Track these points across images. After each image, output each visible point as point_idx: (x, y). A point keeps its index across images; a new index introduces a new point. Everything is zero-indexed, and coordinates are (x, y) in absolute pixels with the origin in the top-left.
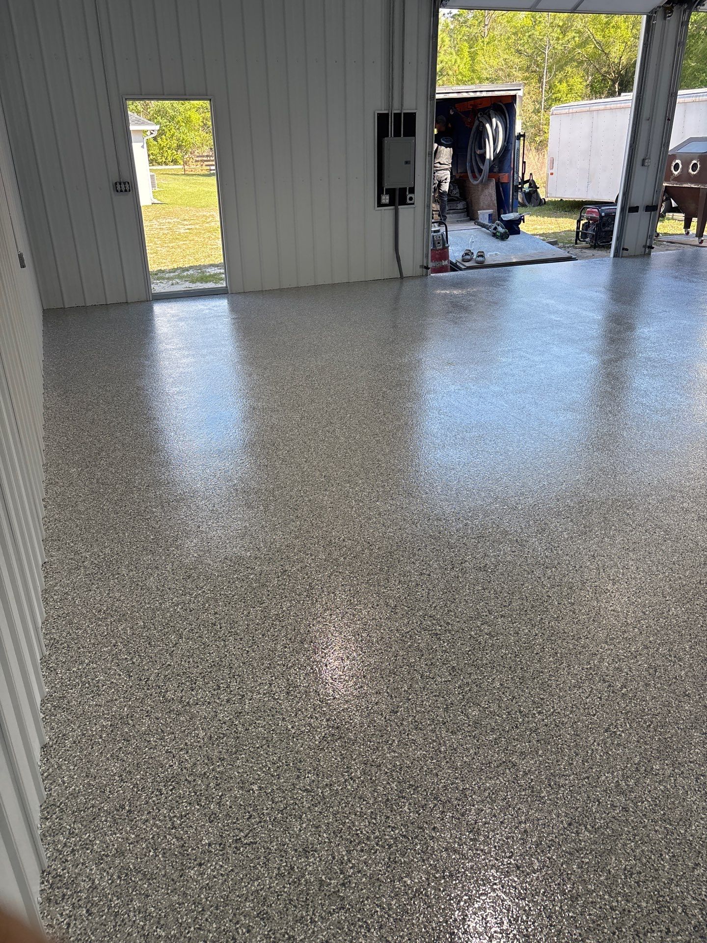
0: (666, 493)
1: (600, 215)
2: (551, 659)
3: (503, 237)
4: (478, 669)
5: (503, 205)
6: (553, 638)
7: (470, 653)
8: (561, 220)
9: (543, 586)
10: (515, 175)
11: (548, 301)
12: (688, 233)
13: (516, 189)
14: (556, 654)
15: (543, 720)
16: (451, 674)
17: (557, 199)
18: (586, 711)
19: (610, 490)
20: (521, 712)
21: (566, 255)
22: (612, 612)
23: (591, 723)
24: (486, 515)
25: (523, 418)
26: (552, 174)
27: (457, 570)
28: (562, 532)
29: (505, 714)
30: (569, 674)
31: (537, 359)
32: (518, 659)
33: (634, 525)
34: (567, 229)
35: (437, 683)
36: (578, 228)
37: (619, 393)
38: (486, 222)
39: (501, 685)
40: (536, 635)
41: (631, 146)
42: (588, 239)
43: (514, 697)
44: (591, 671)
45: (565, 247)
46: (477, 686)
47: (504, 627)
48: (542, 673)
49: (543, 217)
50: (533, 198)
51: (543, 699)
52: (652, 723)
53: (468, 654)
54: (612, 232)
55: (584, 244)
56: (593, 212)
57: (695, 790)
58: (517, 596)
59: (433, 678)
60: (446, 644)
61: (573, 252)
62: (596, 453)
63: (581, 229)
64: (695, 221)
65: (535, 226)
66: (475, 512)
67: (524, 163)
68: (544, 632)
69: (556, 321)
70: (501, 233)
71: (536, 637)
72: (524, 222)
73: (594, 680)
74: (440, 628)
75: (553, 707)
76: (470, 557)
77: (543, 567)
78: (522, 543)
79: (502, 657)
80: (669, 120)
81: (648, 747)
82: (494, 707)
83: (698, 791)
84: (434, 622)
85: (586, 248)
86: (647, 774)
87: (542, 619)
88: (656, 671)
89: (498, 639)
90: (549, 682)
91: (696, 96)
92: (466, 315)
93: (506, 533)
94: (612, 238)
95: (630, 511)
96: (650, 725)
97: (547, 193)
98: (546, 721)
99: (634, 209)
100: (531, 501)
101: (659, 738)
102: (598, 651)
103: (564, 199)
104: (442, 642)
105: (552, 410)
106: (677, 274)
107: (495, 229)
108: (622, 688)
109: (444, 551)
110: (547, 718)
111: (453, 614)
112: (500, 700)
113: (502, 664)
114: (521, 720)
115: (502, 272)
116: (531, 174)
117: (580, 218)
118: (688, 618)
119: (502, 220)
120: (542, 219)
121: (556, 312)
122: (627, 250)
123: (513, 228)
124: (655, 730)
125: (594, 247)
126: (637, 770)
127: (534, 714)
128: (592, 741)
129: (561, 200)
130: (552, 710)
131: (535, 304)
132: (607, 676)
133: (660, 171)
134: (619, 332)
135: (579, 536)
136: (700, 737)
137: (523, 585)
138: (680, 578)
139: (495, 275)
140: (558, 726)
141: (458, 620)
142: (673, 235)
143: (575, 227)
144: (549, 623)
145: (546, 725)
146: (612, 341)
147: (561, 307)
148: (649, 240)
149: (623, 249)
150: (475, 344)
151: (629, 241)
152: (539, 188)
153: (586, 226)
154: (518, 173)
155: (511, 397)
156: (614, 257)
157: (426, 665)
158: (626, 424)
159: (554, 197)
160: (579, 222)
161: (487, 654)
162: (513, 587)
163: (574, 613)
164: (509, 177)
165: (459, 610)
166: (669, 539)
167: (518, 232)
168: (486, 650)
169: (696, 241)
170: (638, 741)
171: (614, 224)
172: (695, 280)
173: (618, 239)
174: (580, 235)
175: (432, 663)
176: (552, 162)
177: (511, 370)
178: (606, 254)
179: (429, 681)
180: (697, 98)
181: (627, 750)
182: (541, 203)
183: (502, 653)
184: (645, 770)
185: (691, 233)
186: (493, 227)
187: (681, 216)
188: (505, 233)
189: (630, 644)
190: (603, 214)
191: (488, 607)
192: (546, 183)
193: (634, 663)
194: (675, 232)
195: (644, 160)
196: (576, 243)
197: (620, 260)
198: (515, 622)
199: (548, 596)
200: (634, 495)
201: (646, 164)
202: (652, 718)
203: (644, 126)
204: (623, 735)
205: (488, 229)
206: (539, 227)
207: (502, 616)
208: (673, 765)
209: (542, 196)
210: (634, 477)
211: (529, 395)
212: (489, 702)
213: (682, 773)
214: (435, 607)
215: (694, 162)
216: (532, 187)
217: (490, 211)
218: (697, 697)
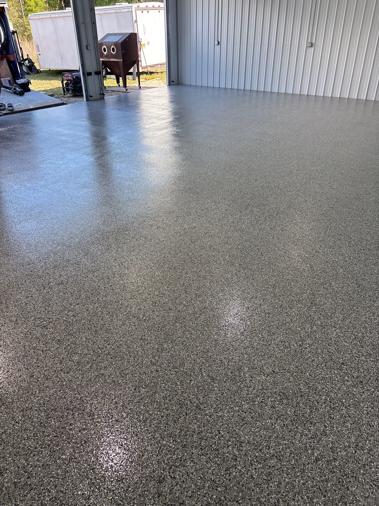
0: (141, 219)
1: (73, 78)
2: (108, 316)
3: (21, 94)
4: (72, 335)
5: (15, 75)
6: (105, 306)
7: (65, 329)
8: (52, 81)
9: (95, 282)
10: (18, 56)
11: (58, 129)
12: (119, 86)
13: (21, 65)
14: (109, 313)
15: (111, 347)
16: (58, 344)
17: (47, 69)
18: (130, 334)
19: (115, 224)
20: (99, 348)
21: (61, 102)
22: (131, 283)
23: (133, 339)
24: (55, 254)
25: (61, 196)
26: (40, 55)
27: (47, 288)
28: (97, 252)
29: (92, 352)
30: (118, 320)
31: (60, 162)
32: (92, 323)
33: (130, 239)
34: (58, 87)
35: (52, 351)
36: (63, 86)
37: (107, 174)
38: (8, 85)
39: (86, 339)
40: (97, 307)
41: (78, 38)
42: (70, 92)
43: (94, 342)
44: (128, 315)
45: (59, 97)
46: (74, 344)
47: (80, 309)
48: (105, 325)
49: (42, 80)
50: (32, 69)
51: (109, 337)
52: (159, 327)
54: (81, 87)
55: (69, 95)
56: (69, 76)
57: (183, 349)
58: (83, 291)
59: (49, 350)
60: (51, 330)
61: (65, 100)
62: (103, 207)
63: (65, 86)
64: (121, 78)
65: (39, 86)
66: (49, 254)
67: (21, 48)
68: (101, 304)
69: (65, 140)
70: (19, 92)
72: (31, 84)
73: (130, 318)
74: (46, 322)
75: (114, 339)
76: (52, 279)
77: (92, 272)
78: (78, 263)
79: (83, 325)
80: (94, 23)
81: (160, 339)
82: (86, 351)
83: (184, 349)
84: (42, 320)
85: (71, 97)
86: (162, 351)
87: (98, 298)
88: (156, 304)
89: (78, 317)
90: (110, 328)
91: (105, 10)
92: (11, 143)
93: (68, 261)
94: (82, 90)
95: (127, 233)
96: (159, 329)
97: (40, 66)
98: (113, 347)
99: (89, 74)
100: (77, 240)
101: (164, 333)
102: (129, 304)
103: (51, 69)
104: (49, 329)
105: (75, 189)
106: (119, 108)
107: (15, 89)
108: (143, 317)
109: (36, 280)
110: (113, 345)
111: (51, 312)
112: (88, 346)
113: (84, 328)
114: (100, 352)
115: (26, 115)
116: (28, 55)
117: (63, 80)
118: (163, 275)
119: (16, 83)
120: (41, 81)
121: (63, 135)
122: (92, 96)
123: (25, 88)
124: (161, 330)
125: (75, 96)
126: (158, 351)
127: (106, 346)
128: (136, 347)
129: (49, 69)
130: (114, 341)
131: (51, 132)
132: (135, 314)
133: (97, 51)
134: (99, 142)
135: (106, 251)
136: (179, 325)
137: (84, 284)
138: (156, 258)
139: (23, 117)
140: (119, 347)
141: (54, 315)
142: (112, 87)
143: (61, 86)
144: (102, 299)
145: (113, 349)
146: (97, 147)
147: (66, 132)
148: (101, 90)
149: (90, 96)
150: (22, 159)
151: (91, 93)
152: (34, 63)
153: (67, 84)
154: (19, 54)
155: (51, 186)
156: (86, 101)
157: (43, 344)
158: (114, 189)
159: (44, 68)
160: (62, 82)
161: (75, 326)
162: (79, 287)
163: (113, 290)
164: (14, 57)
165: (54, 309)
166: (147, 241)
167: (29, 90)
168: (74, 324)
169: (124, 89)
170: (155, 338)
171: (81, 82)
172: (129, 110)
173: (86, 91)
174: (66, 89)
175: (46, 342)
176: (38, 47)
177: (48, 171)
178: (82, 100)
179: (47, 352)
180: (106, 11)
181: (151, 344)
182: (38, 72)
183: (82, 322)
184: (161, 350)
185: (121, 85)
186: (13, 88)
187: (114, 77)
188: (21, 91)
189: (142, 295)
190: (74, 77)
191: (69, 302)
192: (38, 59)
193: (146, 303)
194: (113, 85)
195: (87, 46)
196: (65, 95)
197: (90, 102)
198: (85, 305)
199: (98, 286)
200: (127, 224)
201: (89, 48)
202: (159, 325)
203: (82, 27)
204: (148, 338)
205: (10, 89)
206: (41, 86)
207: (77, 304)
208: (172, 342)
209: (38, 68)
210: (125, 215)
211: (61, 184)
212: (82, 350)
213: (176, 344)
214: (40, 312)
215: (113, 47)
216: (30, 63)
217: (9, 78)
218: (175, 308)
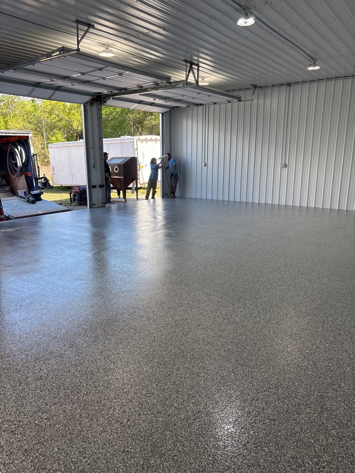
0: (131, 310)
1: (80, 190)
2: (87, 420)
3: (33, 202)
4: (42, 444)
5: (30, 187)
6: (85, 407)
7: (36, 435)
8: (62, 194)
9: (77, 377)
11: (61, 230)
12: (120, 197)
13: (37, 181)
14: (89, 415)
15: (87, 461)
16: (24, 455)
17: (59, 186)
18: (111, 444)
19: (105, 315)
20: (72, 462)
21: (67, 209)
22: (116, 380)
23: (114, 451)
24: (39, 345)
25: (54, 288)
26: (54, 174)
27: (23, 384)
28: (83, 344)
29: (63, 468)
30: (98, 425)
31: (58, 257)
32: (67, 428)
33: (119, 330)
34: (66, 198)
35: (15, 465)
37: (102, 268)
38: (23, 195)
39: (58, 449)
40: (76, 409)
41: (87, 159)
42: (76, 201)
43: (67, 454)
44: (110, 419)
45: (66, 206)
46: (43, 456)
47: (56, 410)
48: (82, 431)
49: (53, 193)
50: (46, 185)
51: (85, 447)
52: (145, 436)
53: (35, 437)
54: (87, 197)
55: (75, 204)
56: (76, 189)
57: (173, 466)
58: (62, 388)
59: (12, 463)
60: (19, 436)
61: (70, 208)
62: (95, 299)
63: (72, 197)
64: (121, 192)
65: (50, 198)
66: (32, 346)
68: (80, 405)
69: (66, 238)
70: (31, 200)
71: (76, 410)
72: (43, 194)
73: (112, 423)
74: (14, 426)
75: (92, 451)
76: (31, 374)
77: (75, 366)
78: (61, 356)
79: (57, 430)
80: (101, 148)
81: (146, 452)
82: (55, 466)
83: (175, 466)
84: (10, 424)
85: (76, 205)
86: (148, 469)
87: (78, 397)
88: (142, 405)
89: (53, 420)
90: (88, 435)
91: (112, 141)
92: (17, 241)
93: (52, 353)
94: (87, 200)
95: (116, 324)
96: (145, 438)
97: (53, 183)
98: (89, 461)
99: (94, 187)
100: (64, 331)
101: (151, 444)
102: (112, 405)
103: (63, 185)
104: (16, 435)
105: (69, 281)
106: (118, 213)
107: (28, 198)
108: (127, 422)
109: (13, 375)
110: (89, 459)
111: (22, 414)
112: (59, 459)
113: (57, 435)
114: (73, 467)
115: (35, 219)
116: (44, 174)
117: (71, 192)
118: (152, 371)
119: (31, 194)
120: (53, 194)
121: (65, 234)
122: (95, 205)
123: (37, 198)
124: (148, 440)
125: (80, 205)
126: (143, 468)
127: (81, 460)
128: (116, 463)
129: (61, 185)
130: (91, 453)
131: (54, 232)
132: (118, 418)
134: (97, 240)
135: (92, 343)
136: (169, 434)
137: (65, 380)
138: (145, 351)
139: (31, 220)
140: (96, 461)
141: (26, 417)
142: (114, 198)
143: (69, 197)
144: (83, 398)
145: (89, 464)
146: (95, 244)
147: (68, 232)
149: (93, 204)
150: (23, 255)
151: (95, 201)
152: (49, 180)
153: (74, 196)
154: (36, 174)
155: (47, 278)
156: (90, 208)
157: (7, 455)
158: (107, 281)
159: (57, 184)
160: (70, 194)
161: (47, 432)
162: (59, 384)
163: (96, 387)
164: (32, 173)
165: (27, 410)
166: (137, 333)
167: (41, 199)
168: (47, 430)
169: (124, 200)
170: (141, 451)
171: (87, 194)
172: (127, 215)
173: (90, 200)
174: (72, 200)
175: (11, 453)
176: (53, 168)
177: (45, 265)
178: (86, 208)
179: (10, 466)
181: (136, 459)
182: (51, 187)
183: (57, 428)
184: (147, 467)
185: (121, 197)
186: (27, 198)
187: (116, 191)
188: (34, 200)
189: (127, 395)
190: (81, 190)
191: (45, 402)
192: (52, 178)
193: (131, 405)
194: (115, 197)
195: (94, 165)
196: (71, 204)
197: (93, 209)
198: (63, 405)
199: (80, 382)
200: (117, 315)
201: (95, 167)
202: (145, 433)
203: (91, 151)
204: (132, 450)
205: (24, 199)
206: (52, 198)
207: (54, 404)
208: (160, 456)
209: (51, 185)
210: (115, 306)
211: (56, 276)
212: (52, 464)
213: (166, 459)
214: (10, 413)
215: (116, 167)
216: (46, 180)
217: (25, 190)
218: (164, 411)
